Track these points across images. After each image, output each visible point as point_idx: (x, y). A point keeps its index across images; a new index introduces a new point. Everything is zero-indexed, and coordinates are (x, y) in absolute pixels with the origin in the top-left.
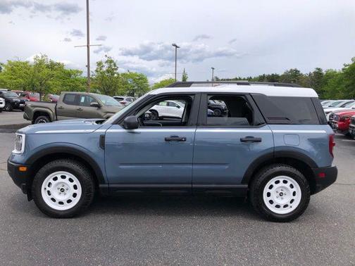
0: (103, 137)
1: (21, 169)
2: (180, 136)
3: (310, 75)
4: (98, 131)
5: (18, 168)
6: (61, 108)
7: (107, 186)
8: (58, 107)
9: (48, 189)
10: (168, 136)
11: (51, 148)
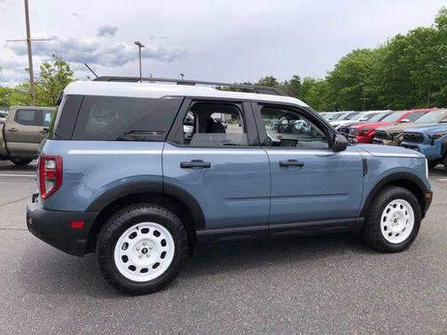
6: (13, 130)
8: (6, 129)
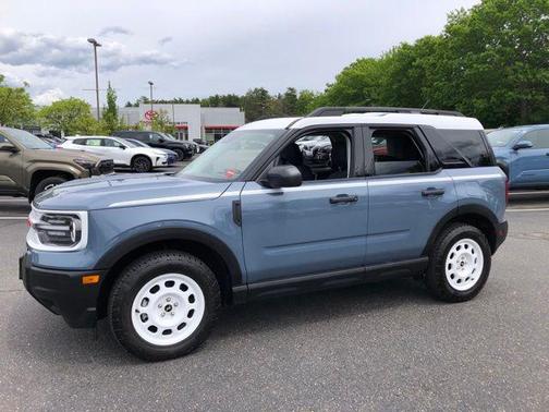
0: (237, 204)
1: (86, 280)
2: (351, 194)
3: (279, 97)
4: (227, 194)
5: (80, 279)
7: (244, 287)
9: (143, 310)
10: (333, 195)
11: (149, 233)
